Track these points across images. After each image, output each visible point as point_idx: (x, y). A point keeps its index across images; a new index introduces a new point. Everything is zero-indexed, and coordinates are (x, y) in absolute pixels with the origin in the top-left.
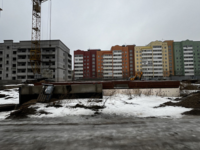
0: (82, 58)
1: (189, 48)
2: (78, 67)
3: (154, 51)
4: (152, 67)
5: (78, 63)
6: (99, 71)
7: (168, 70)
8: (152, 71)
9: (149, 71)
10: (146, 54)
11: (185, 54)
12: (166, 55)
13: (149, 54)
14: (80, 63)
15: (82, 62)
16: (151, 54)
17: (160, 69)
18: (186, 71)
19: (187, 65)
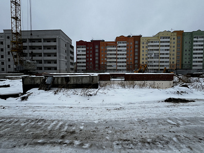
0: (85, 49)
1: (199, 39)
2: (80, 59)
3: (161, 42)
4: (158, 60)
5: (80, 55)
6: (102, 63)
7: (175, 63)
8: (158, 64)
9: (154, 64)
10: (153, 46)
11: (195, 46)
12: (174, 47)
13: (155, 46)
14: (83, 55)
15: (85, 53)
16: (158, 46)
17: (167, 62)
18: (194, 64)
19: (196, 58)
